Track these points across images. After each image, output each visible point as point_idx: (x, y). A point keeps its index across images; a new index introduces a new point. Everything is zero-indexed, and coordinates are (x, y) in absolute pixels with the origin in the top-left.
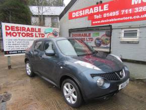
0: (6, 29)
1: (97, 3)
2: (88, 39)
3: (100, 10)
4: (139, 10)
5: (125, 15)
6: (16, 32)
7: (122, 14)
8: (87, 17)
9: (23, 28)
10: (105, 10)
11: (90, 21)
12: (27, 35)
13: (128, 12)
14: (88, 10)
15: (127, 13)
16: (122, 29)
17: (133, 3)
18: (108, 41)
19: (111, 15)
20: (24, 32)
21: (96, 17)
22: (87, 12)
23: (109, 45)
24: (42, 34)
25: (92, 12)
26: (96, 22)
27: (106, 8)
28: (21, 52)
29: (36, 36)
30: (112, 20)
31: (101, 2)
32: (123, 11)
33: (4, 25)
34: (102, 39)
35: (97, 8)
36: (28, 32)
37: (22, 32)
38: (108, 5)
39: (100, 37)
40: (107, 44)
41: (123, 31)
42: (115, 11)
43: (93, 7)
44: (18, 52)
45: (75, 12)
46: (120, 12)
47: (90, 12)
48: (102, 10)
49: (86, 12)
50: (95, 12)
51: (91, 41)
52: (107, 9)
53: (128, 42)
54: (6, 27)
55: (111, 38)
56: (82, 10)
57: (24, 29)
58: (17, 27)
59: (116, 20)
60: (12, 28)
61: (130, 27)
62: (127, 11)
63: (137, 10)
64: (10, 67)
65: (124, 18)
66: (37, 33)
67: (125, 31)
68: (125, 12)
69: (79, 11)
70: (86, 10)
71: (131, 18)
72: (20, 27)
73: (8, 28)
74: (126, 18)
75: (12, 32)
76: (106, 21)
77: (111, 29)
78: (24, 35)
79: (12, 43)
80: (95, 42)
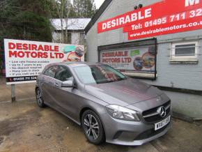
0: (10, 48)
1: (136, 8)
2: (124, 60)
3: (140, 18)
4: (196, 13)
5: (176, 23)
6: (24, 51)
7: (172, 20)
8: (122, 28)
9: (33, 45)
10: (146, 16)
11: (127, 34)
12: (39, 55)
13: (181, 17)
14: (123, 18)
15: (178, 19)
16: (172, 43)
17: (187, 5)
18: (153, 62)
19: (155, 23)
20: (34, 51)
21: (134, 27)
22: (122, 21)
23: (153, 68)
24: (60, 54)
25: (129, 21)
26: (135, 35)
27: (147, 13)
28: (30, 78)
29: (51, 57)
30: (157, 31)
31: (141, 6)
32: (173, 17)
33: (7, 42)
34: (144, 58)
35: (136, 14)
36: (41, 51)
37: (31, 51)
38: (150, 9)
39: (140, 56)
40: (151, 66)
41: (174, 46)
42: (161, 17)
43: (130, 14)
44: (25, 79)
45: (106, 22)
46: (168, 19)
47: (126, 21)
48: (143, 18)
49: (120, 22)
50: (133, 20)
51: (129, 62)
52: (150, 16)
53: (182, 63)
54: (10, 44)
55: (156, 58)
56: (115, 18)
57: (34, 47)
58: (24, 45)
59: (162, 30)
60: (18, 46)
61: (184, 40)
62: (178, 16)
63: (193, 14)
64: (13, 99)
65: (174, 27)
66: (53, 53)
67: (176, 46)
68: (175, 18)
69: (111, 20)
70: (120, 19)
71: (184, 26)
72: (30, 45)
73: (12, 46)
74: (178, 27)
75: (18, 51)
76: (148, 32)
77: (156, 44)
78: (34, 55)
79: (17, 67)
80: (134, 64)
